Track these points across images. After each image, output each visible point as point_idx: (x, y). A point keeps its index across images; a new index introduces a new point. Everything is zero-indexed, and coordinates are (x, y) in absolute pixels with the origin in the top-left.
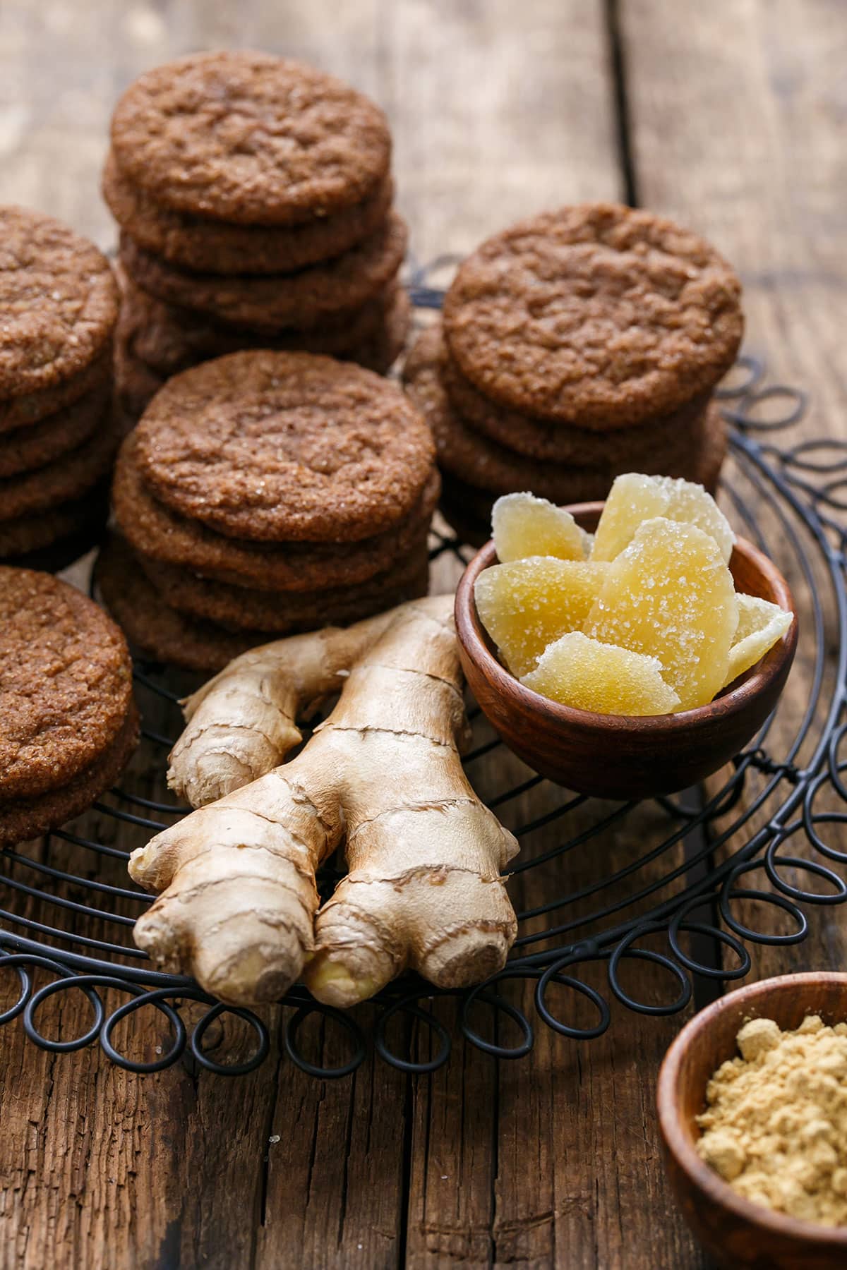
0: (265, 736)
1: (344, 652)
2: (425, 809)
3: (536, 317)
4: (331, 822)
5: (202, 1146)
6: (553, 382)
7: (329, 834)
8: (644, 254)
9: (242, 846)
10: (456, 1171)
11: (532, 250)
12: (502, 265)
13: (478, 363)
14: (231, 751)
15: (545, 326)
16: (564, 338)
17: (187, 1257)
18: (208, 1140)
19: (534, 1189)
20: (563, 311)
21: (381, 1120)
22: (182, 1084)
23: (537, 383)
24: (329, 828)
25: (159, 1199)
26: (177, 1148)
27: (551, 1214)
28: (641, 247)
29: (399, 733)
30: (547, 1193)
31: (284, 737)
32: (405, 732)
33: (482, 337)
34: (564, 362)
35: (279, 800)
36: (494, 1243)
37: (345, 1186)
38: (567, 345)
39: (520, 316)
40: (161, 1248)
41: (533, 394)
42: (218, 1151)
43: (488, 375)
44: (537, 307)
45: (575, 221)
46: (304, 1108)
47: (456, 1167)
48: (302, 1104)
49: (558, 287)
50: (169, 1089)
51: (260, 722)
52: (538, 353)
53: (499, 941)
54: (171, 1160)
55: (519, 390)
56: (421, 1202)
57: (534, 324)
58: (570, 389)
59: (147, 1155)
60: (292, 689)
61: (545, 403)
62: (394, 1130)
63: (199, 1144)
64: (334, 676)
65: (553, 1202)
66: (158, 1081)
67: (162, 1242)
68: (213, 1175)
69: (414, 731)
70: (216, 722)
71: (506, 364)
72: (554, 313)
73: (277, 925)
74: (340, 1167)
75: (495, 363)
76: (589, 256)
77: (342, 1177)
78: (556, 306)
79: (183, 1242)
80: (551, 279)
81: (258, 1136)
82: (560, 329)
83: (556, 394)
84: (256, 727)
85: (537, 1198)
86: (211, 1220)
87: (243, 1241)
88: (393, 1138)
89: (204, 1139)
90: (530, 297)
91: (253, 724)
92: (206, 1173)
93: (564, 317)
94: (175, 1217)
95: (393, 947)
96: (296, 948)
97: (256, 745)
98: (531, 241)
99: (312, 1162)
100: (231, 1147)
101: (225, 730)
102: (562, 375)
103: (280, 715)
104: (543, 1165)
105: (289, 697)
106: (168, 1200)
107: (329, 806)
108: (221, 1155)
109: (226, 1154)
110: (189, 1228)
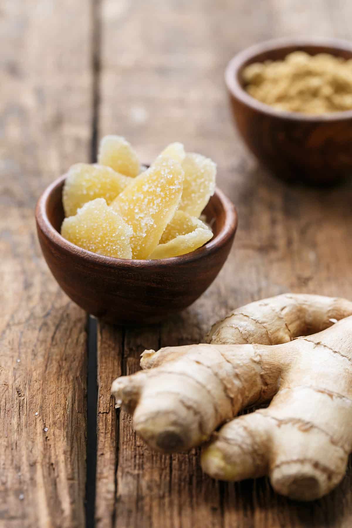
0: (267, 331)
1: (342, 312)
2: (322, 392)
4: (269, 381)
7: (265, 388)
9: (198, 362)
14: (241, 329)
24: (266, 384)
29: (335, 352)
31: (279, 338)
32: (339, 352)
35: (242, 355)
51: (269, 323)
53: (321, 477)
60: (303, 320)
64: (328, 320)
69: (345, 355)
70: (243, 313)
73: (189, 408)
84: (265, 325)
91: (264, 323)
95: (258, 455)
96: (195, 426)
97: (258, 332)
101: (246, 318)
103: (284, 326)
105: (298, 322)
107: (272, 372)
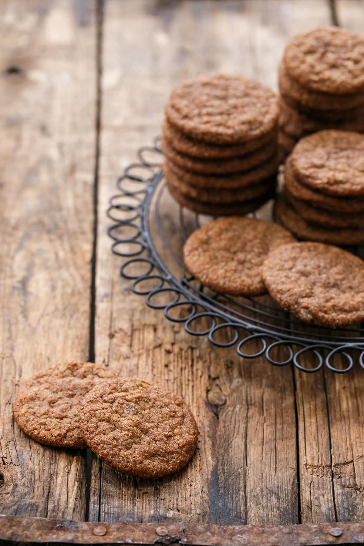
3: (52, 407)
5: (223, 439)
6: (63, 431)
8: (93, 379)
10: (316, 447)
11: (46, 382)
12: (35, 389)
13: (31, 428)
15: (57, 410)
16: (65, 414)
17: (221, 477)
18: (224, 437)
19: (346, 453)
20: (62, 404)
21: (287, 430)
22: (213, 417)
23: (56, 433)
25: (209, 457)
26: (213, 440)
27: (352, 461)
28: (90, 376)
30: (351, 454)
33: (32, 417)
34: (66, 424)
36: (332, 471)
37: (276, 453)
38: (66, 417)
39: (45, 408)
40: (211, 474)
41: (56, 437)
42: (228, 441)
43: (36, 432)
44: (52, 403)
45: (62, 368)
46: (258, 425)
47: (316, 445)
48: (257, 424)
49: (60, 394)
50: (209, 419)
52: (55, 421)
54: (212, 444)
55: (49, 436)
56: (305, 457)
57: (51, 410)
58: (69, 434)
59: (203, 442)
61: (61, 440)
62: (292, 434)
63: (221, 438)
65: (353, 457)
66: (204, 416)
67: (211, 472)
68: (227, 449)
71: (42, 427)
72: (59, 405)
74: (273, 446)
75: (38, 427)
76: (70, 381)
77: (274, 449)
78: (60, 402)
79: (219, 472)
80: (56, 392)
81: (242, 436)
82: (62, 411)
83: (65, 436)
85: (347, 456)
86: (228, 464)
87: (241, 472)
88: (292, 436)
89: (223, 437)
90: (49, 400)
92: (225, 449)
93: (64, 406)
94: (215, 463)
98: (46, 378)
99: (263, 444)
100: (233, 439)
102: (66, 429)
104: (348, 444)
106: (212, 458)
108: (230, 442)
109: (231, 442)
110: (220, 467)
